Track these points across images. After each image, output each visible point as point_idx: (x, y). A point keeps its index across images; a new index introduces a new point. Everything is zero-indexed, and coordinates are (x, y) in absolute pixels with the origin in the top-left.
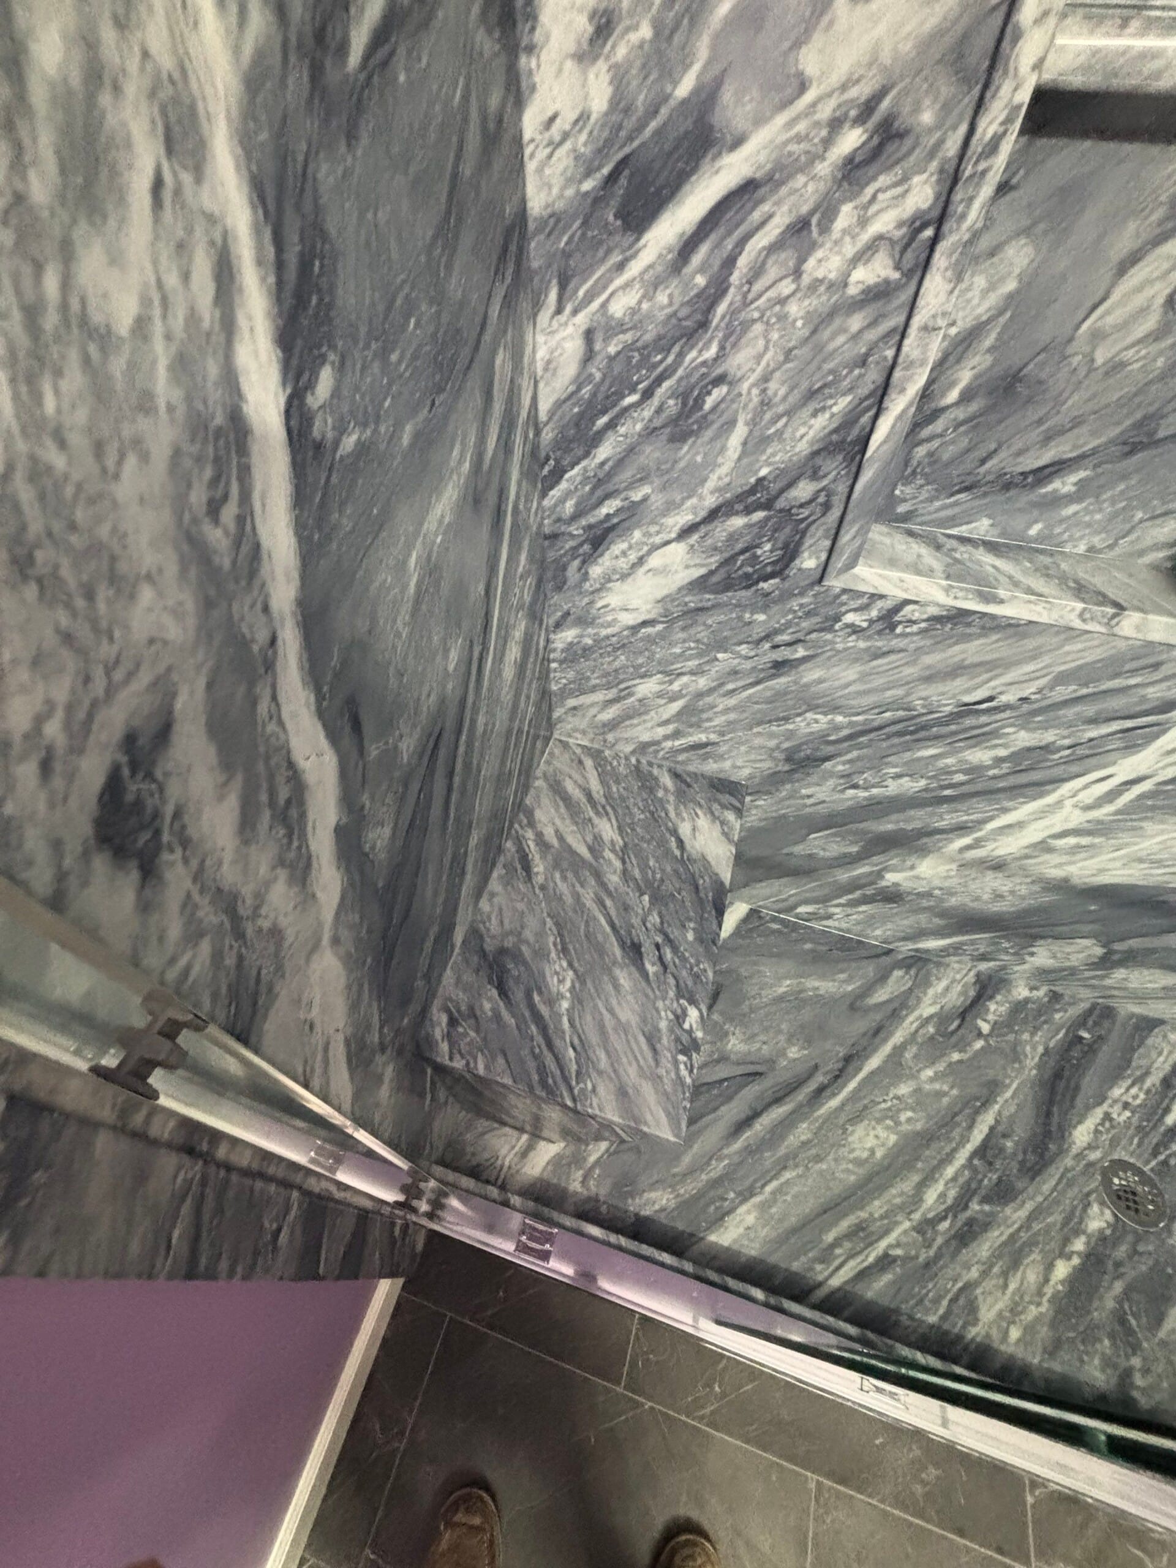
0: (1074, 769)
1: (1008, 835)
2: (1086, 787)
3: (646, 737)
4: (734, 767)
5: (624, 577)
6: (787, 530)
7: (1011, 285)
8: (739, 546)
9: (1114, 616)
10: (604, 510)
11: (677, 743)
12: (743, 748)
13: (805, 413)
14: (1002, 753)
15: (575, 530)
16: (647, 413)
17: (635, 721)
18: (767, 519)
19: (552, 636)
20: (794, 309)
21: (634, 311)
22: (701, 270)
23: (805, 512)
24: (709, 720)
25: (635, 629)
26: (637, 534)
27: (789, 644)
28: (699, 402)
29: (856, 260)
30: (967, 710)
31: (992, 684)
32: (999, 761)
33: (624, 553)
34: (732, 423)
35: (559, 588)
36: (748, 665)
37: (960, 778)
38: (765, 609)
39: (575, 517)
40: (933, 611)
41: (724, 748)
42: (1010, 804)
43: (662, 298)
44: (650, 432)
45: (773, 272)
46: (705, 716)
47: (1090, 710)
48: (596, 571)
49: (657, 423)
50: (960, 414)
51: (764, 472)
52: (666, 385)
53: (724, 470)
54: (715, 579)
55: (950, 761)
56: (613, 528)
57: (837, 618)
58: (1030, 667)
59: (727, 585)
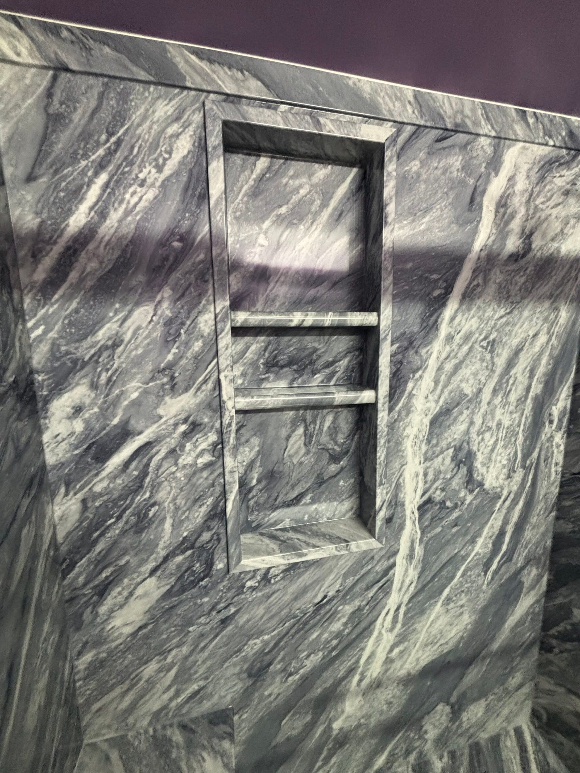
0: (375, 613)
1: (372, 663)
2: (384, 620)
3: (156, 706)
4: (221, 697)
5: (121, 606)
6: (205, 555)
7: (257, 449)
8: (184, 569)
9: (347, 546)
10: (104, 575)
11: (179, 700)
12: (222, 681)
13: (196, 507)
14: (344, 620)
15: (87, 591)
16: (120, 525)
17: (147, 697)
18: (193, 554)
19: (76, 663)
20: (178, 475)
21: (106, 488)
22: (135, 469)
23: (210, 545)
24: (196, 672)
25: (134, 634)
26: (126, 581)
27: (226, 608)
28: (146, 515)
29: (198, 457)
30: (319, 606)
31: (323, 589)
32: (345, 624)
33: (120, 593)
34: (164, 519)
35: (78, 629)
36: (208, 628)
37: (335, 642)
38: (206, 594)
39: (85, 585)
40: (282, 568)
41: (209, 690)
42: (362, 645)
43: (119, 481)
44: (124, 532)
45: (165, 465)
46: (192, 671)
47: (363, 585)
48: (103, 609)
49: (126, 528)
50: (260, 487)
51: (185, 534)
52: (128, 512)
53: (166, 538)
54: (176, 589)
55: (326, 635)
56: (109, 583)
57: (243, 586)
58: (332, 576)
59: (183, 590)
